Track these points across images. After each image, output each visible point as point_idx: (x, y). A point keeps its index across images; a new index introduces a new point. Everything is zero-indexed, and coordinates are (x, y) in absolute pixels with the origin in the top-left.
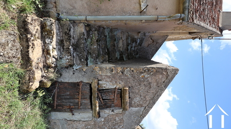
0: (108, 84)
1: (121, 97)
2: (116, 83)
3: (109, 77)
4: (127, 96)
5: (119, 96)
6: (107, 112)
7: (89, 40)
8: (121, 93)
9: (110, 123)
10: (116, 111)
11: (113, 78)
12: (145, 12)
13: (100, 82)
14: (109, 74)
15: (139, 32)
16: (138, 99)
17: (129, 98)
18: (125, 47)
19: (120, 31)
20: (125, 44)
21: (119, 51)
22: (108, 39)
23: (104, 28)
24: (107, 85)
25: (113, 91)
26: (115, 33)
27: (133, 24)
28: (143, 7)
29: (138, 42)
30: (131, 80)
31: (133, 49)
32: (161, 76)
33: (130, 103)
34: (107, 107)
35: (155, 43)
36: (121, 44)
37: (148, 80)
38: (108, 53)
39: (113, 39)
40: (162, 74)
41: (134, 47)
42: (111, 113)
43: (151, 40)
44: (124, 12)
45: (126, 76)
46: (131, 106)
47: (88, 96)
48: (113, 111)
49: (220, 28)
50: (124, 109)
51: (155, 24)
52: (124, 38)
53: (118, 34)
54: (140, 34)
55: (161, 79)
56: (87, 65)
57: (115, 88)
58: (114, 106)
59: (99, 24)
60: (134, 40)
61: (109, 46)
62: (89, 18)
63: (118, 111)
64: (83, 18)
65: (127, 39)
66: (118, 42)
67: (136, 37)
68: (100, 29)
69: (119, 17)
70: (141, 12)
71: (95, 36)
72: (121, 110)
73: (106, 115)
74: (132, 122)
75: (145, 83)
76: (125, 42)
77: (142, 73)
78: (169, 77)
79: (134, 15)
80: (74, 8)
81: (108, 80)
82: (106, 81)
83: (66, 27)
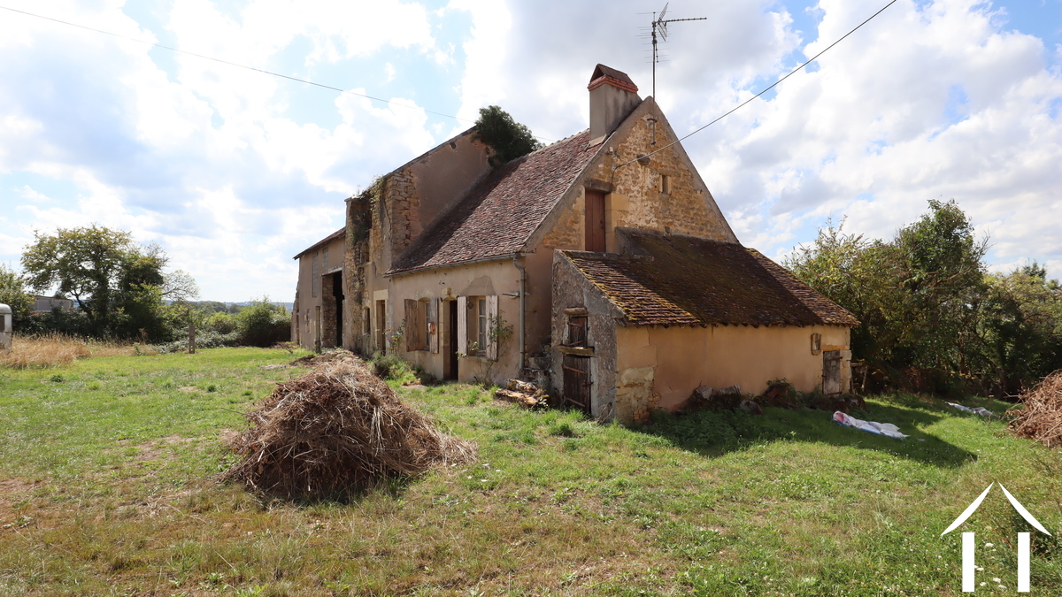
0: (565, 334)
2: (564, 323)
4: (570, 310)
6: (590, 336)
9: (600, 334)
11: (560, 327)
13: (563, 342)
14: (557, 332)
16: (576, 297)
17: (576, 306)
32: (559, 271)
34: (584, 335)
42: (590, 330)
46: (583, 305)
47: (575, 360)
50: (586, 313)
57: (568, 324)
62: (521, 350)
72: (589, 317)
74: (597, 302)
75: (564, 288)
77: (557, 293)
82: (562, 335)
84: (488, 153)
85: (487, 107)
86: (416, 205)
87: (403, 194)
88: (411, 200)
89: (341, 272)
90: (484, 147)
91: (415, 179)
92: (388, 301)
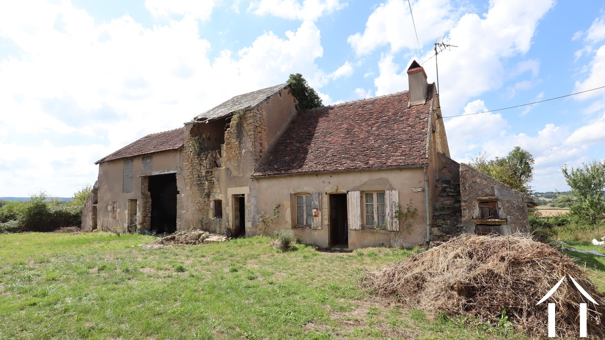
0: (475, 212)
1: (487, 202)
2: (474, 206)
3: (470, 211)
4: (483, 198)
5: (486, 204)
6: (501, 213)
7: (443, 226)
8: (482, 202)
9: (512, 211)
10: (500, 206)
11: (470, 208)
12: (423, 188)
13: (474, 217)
14: (467, 211)
15: (436, 186)
16: (487, 190)
17: (486, 196)
18: (450, 198)
19: (436, 203)
20: (448, 198)
21: (454, 203)
22: (443, 213)
23: (434, 215)
24: (477, 212)
25: (481, 209)
26: (438, 207)
27: (430, 194)
28: (420, 190)
29: (445, 185)
30: (471, 195)
31: (452, 190)
32: (467, 175)
33: (491, 195)
34: (496, 213)
35: (447, 165)
36: (448, 202)
37: (471, 184)
38: (455, 213)
39: (443, 209)
40: (465, 174)
41: (451, 189)
42: (502, 210)
43: (444, 170)
44: (424, 201)
45: (468, 199)
46: (493, 195)
47: (488, 227)
48: (500, 209)
49: (426, 101)
50: (497, 200)
51: (429, 181)
52: (442, 199)
53: (438, 205)
54: (438, 185)
55: (469, 174)
56: (462, 227)
57: (479, 206)
58: (495, 207)
59: (431, 218)
60: (444, 190)
61: (449, 212)
62: (428, 223)
63: (500, 204)
64: (428, 227)
65: (442, 196)
66: (446, 205)
67: (440, 189)
68: (434, 218)
69: (427, 205)
70: (423, 191)
71: (440, 222)
72: (498, 202)
73: (504, 214)
74: (508, 193)
75: (473, 185)
76: (446, 198)
77: (465, 188)
78: (467, 169)
79: (425, 195)
80: (421, 233)
81: (472, 212)
82: (473, 213)
83: (435, 238)
84: (295, 102)
85: (295, 74)
86: (265, 131)
87: (259, 122)
88: (263, 127)
89: (175, 174)
90: (293, 98)
91: (264, 113)
92: (248, 195)
